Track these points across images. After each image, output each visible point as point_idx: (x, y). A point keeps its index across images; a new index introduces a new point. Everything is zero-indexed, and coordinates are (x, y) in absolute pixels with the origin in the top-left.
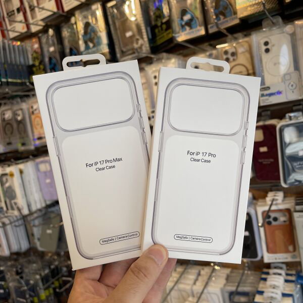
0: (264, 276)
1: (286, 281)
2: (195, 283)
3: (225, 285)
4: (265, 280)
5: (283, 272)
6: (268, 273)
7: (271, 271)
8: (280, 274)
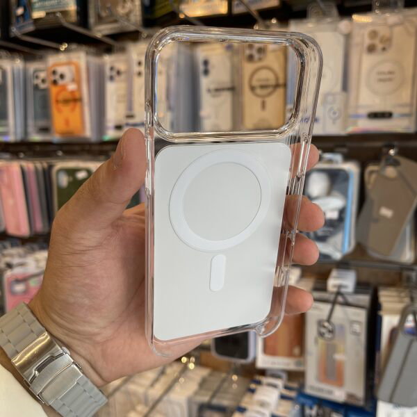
0: (253, 386)
4: (253, 391)
6: (259, 383)
7: (265, 380)
8: (275, 386)
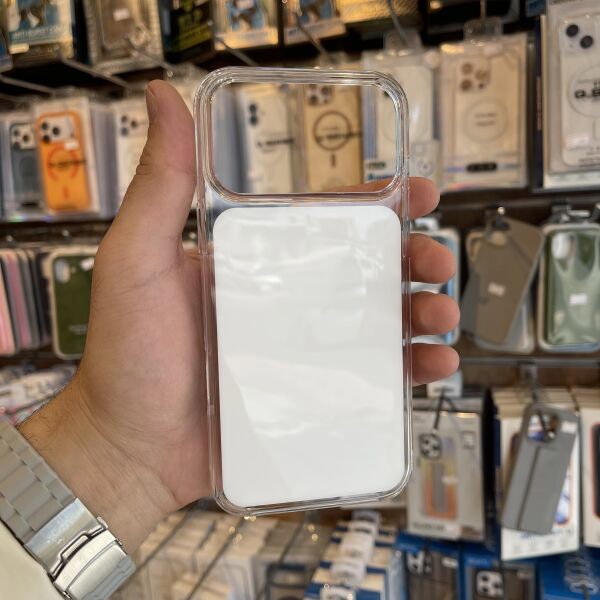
0: (337, 535)
1: (378, 545)
2: (201, 546)
3: (262, 551)
4: (338, 541)
5: (373, 528)
6: (345, 530)
7: (353, 525)
8: (367, 531)
